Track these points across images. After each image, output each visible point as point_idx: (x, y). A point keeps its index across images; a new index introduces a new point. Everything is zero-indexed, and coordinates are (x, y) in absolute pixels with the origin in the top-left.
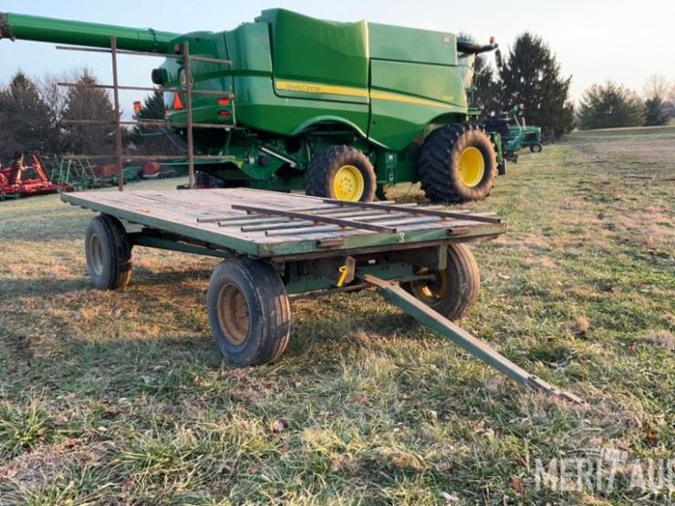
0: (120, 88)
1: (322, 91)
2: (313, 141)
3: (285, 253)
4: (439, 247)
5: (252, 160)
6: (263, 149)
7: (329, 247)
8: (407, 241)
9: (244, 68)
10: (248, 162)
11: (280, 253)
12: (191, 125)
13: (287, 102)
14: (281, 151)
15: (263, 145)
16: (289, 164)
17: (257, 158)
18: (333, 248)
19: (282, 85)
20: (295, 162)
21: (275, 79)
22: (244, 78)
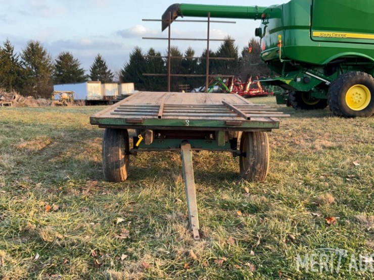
0: (171, 39)
1: (347, 36)
2: (344, 69)
3: (106, 123)
4: (218, 131)
5: (299, 80)
6: (307, 73)
7: (134, 123)
8: (191, 125)
9: (293, 25)
10: (295, 80)
11: (103, 123)
12: (209, 58)
13: (319, 44)
14: (319, 74)
15: (307, 71)
16: (325, 82)
17: (303, 78)
18: (137, 124)
19: (316, 33)
20: (330, 81)
21: (312, 30)
22: (292, 31)
